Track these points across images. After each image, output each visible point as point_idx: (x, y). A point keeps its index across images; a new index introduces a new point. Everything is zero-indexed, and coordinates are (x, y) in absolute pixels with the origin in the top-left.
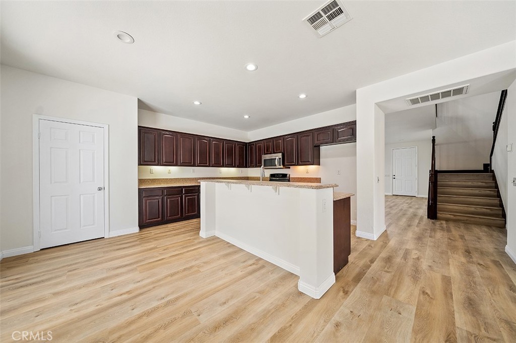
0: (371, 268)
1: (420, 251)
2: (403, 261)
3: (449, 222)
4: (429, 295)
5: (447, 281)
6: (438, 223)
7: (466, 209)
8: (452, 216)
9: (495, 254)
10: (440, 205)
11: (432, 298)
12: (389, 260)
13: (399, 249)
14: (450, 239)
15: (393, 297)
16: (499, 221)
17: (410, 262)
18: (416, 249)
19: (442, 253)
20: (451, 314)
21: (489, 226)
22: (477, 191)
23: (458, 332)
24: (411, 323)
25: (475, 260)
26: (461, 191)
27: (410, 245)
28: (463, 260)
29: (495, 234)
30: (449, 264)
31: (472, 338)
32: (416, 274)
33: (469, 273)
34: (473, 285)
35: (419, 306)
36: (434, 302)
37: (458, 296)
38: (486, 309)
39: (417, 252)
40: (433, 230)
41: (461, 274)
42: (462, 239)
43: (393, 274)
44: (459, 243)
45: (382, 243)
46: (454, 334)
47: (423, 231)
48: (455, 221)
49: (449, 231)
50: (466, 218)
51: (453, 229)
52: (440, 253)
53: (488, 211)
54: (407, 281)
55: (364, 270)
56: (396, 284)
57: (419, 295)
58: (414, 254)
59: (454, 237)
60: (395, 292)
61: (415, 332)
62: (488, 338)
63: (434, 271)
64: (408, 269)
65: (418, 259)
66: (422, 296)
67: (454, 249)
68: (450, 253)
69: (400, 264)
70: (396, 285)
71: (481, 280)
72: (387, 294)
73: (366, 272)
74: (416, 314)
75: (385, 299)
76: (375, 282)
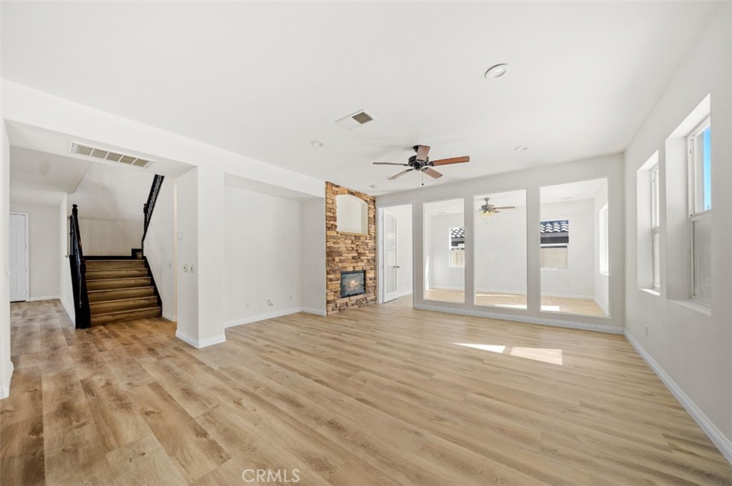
0: (45, 442)
1: (101, 373)
2: (90, 398)
3: (108, 325)
4: (153, 412)
5: (156, 387)
6: (95, 331)
7: (125, 304)
8: (110, 317)
9: (171, 342)
10: (93, 306)
11: (158, 413)
12: (66, 410)
13: (69, 388)
14: (125, 344)
15: (119, 446)
16: (155, 310)
17: (103, 394)
18: (96, 374)
19: (129, 363)
20: (183, 412)
21: (148, 318)
22: (132, 281)
23: (198, 421)
24: (163, 451)
25: (162, 354)
26: (116, 282)
27: (82, 373)
28: (153, 359)
29: (158, 323)
30: (144, 370)
31: (208, 417)
32: (123, 403)
33: (167, 369)
34: (178, 377)
35: (155, 429)
36: (163, 414)
37: (176, 394)
38: (199, 389)
39: (99, 377)
40: (96, 342)
41: (162, 373)
42: (136, 339)
43: (92, 422)
44: (137, 345)
45: (27, 394)
46: (197, 425)
47: (84, 347)
48: (114, 322)
49: (116, 336)
50: (125, 315)
51: (118, 332)
52: (127, 364)
53: (146, 301)
54: (119, 417)
55: (34, 454)
56: (107, 429)
57: (145, 419)
58: (98, 381)
59: (127, 341)
60: (116, 439)
61: (172, 454)
62: (214, 408)
63: (137, 386)
64: (108, 403)
65: (108, 384)
66: (148, 418)
67: (136, 352)
68: (137, 360)
69: (90, 404)
70: (110, 431)
71: (179, 369)
72: (109, 450)
73: (42, 452)
74: (159, 439)
75: (111, 457)
76: (75, 452)
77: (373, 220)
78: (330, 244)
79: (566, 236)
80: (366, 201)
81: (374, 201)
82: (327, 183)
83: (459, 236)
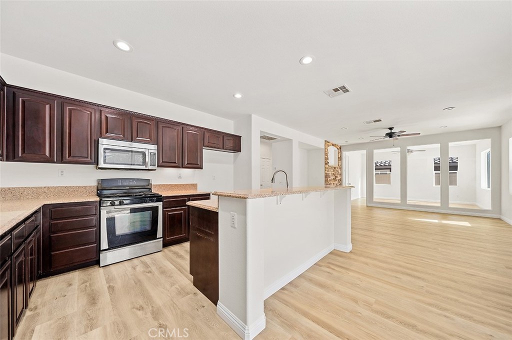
77: (340, 158)
78: (326, 172)
79: (456, 165)
80: (338, 149)
81: (341, 148)
82: (325, 141)
83: (383, 165)
